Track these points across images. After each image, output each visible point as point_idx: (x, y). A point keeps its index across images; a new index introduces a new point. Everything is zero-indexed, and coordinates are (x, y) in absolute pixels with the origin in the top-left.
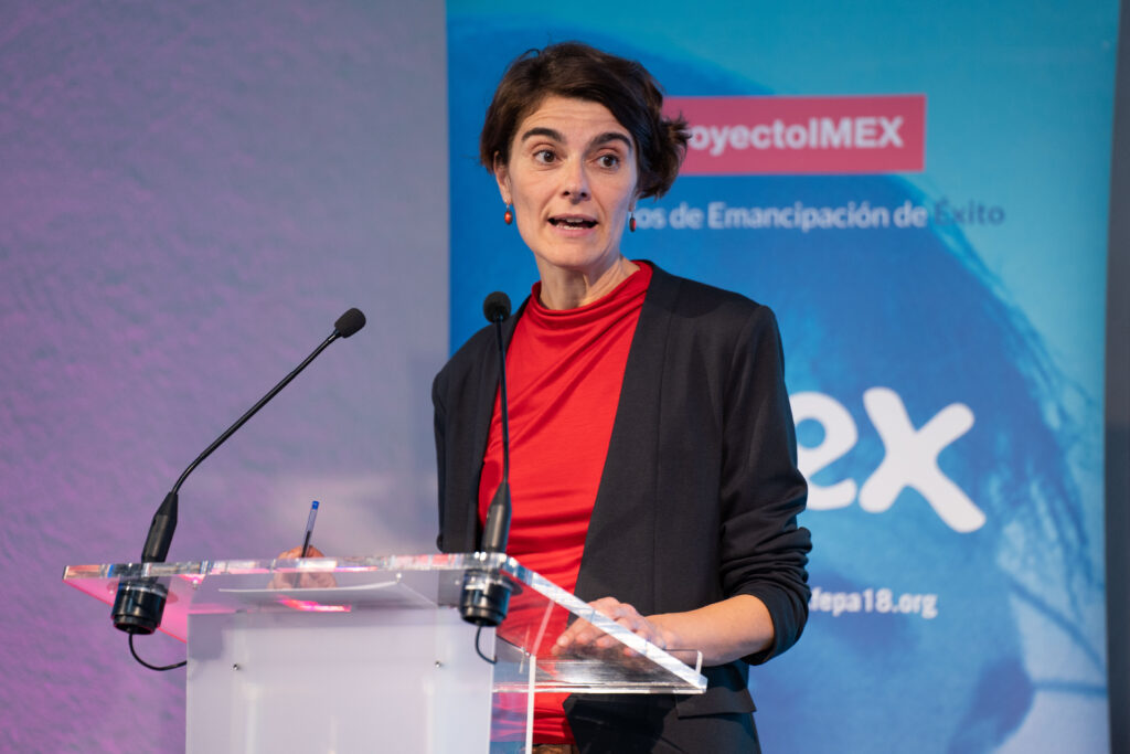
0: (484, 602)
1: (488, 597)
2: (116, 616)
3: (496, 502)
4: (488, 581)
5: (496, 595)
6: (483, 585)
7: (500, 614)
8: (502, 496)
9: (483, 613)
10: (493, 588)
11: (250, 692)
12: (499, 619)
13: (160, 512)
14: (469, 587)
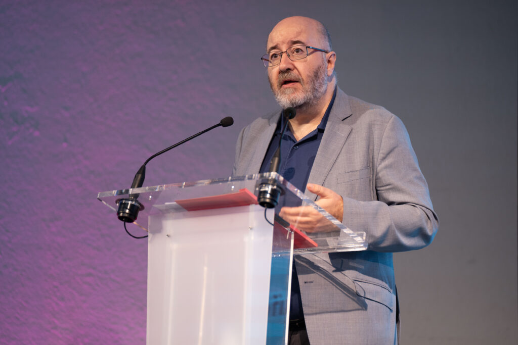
0: (268, 196)
1: (270, 194)
2: (118, 213)
3: (275, 156)
4: (270, 187)
5: (274, 193)
6: (269, 189)
7: (275, 201)
8: (277, 154)
9: (268, 200)
10: (273, 190)
11: (173, 247)
12: (275, 204)
13: (138, 173)
14: (262, 190)
